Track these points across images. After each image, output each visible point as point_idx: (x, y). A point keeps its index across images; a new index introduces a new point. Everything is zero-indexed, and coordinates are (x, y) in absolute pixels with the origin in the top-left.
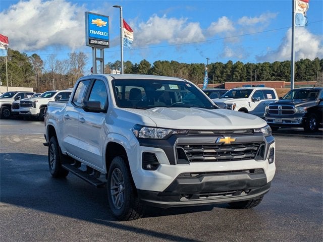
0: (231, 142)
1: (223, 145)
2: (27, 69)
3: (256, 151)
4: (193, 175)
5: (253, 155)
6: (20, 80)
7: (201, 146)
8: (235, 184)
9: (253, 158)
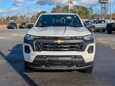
0: (61, 43)
1: (57, 44)
2: (87, 13)
3: (77, 47)
4: (44, 57)
5: (76, 49)
6: (84, 17)
7: (47, 44)
8: (64, 62)
9: (76, 50)
